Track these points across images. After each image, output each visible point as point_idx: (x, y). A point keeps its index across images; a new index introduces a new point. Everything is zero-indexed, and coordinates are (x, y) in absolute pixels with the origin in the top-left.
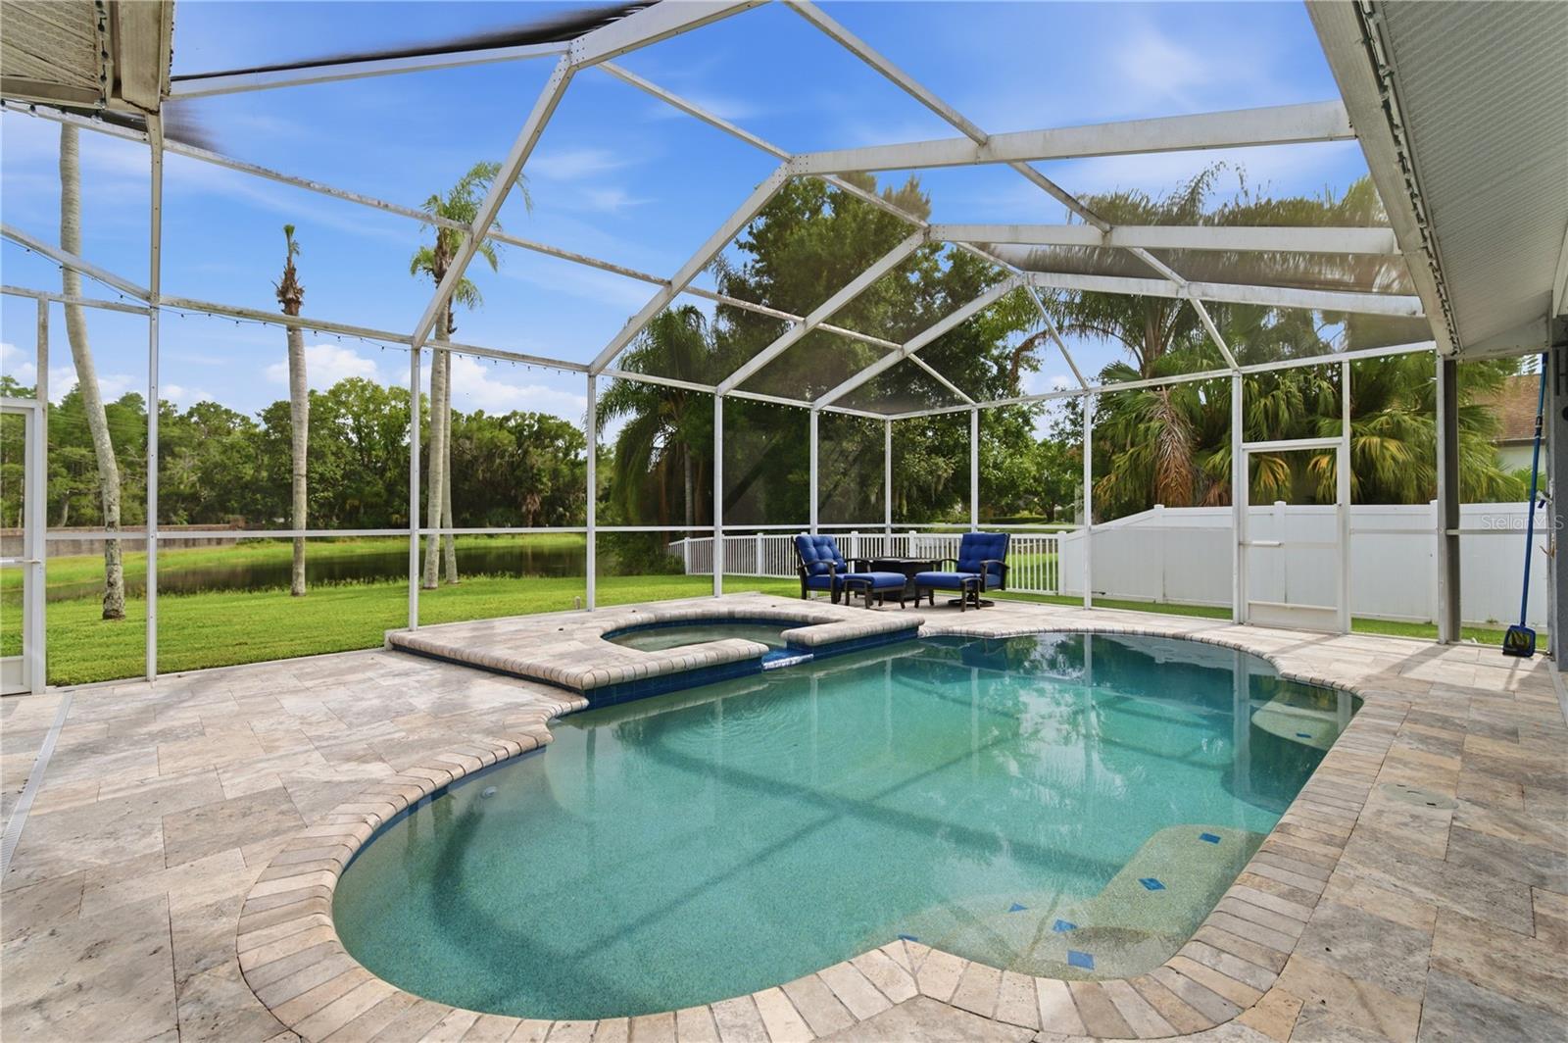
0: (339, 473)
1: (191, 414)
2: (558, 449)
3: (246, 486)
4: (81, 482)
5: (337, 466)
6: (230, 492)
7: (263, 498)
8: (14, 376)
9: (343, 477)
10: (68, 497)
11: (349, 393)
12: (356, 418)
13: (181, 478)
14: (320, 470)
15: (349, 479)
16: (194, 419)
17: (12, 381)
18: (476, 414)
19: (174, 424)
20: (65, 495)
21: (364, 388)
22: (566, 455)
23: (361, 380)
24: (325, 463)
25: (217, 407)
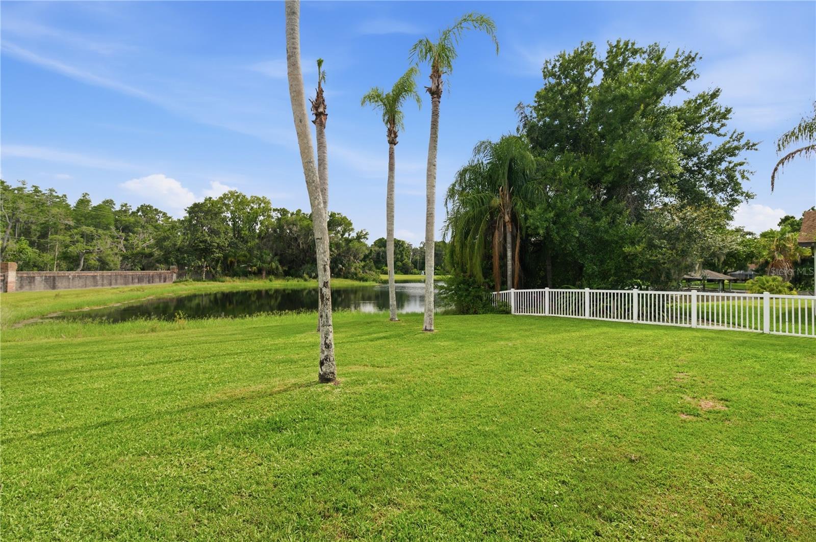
0: (227, 243)
1: (138, 211)
2: (339, 232)
3: (179, 250)
4: (91, 246)
5: (226, 239)
6: (171, 252)
7: (188, 256)
8: (54, 189)
9: (229, 245)
10: (84, 254)
11: (230, 199)
12: (232, 213)
13: (137, 244)
14: (217, 241)
15: (231, 247)
16: (140, 213)
17: (54, 191)
18: (297, 211)
19: (130, 216)
20: (82, 252)
21: (238, 197)
22: (342, 235)
23: (237, 193)
24: (220, 237)
25: (151, 207)
